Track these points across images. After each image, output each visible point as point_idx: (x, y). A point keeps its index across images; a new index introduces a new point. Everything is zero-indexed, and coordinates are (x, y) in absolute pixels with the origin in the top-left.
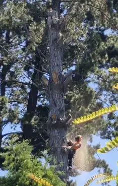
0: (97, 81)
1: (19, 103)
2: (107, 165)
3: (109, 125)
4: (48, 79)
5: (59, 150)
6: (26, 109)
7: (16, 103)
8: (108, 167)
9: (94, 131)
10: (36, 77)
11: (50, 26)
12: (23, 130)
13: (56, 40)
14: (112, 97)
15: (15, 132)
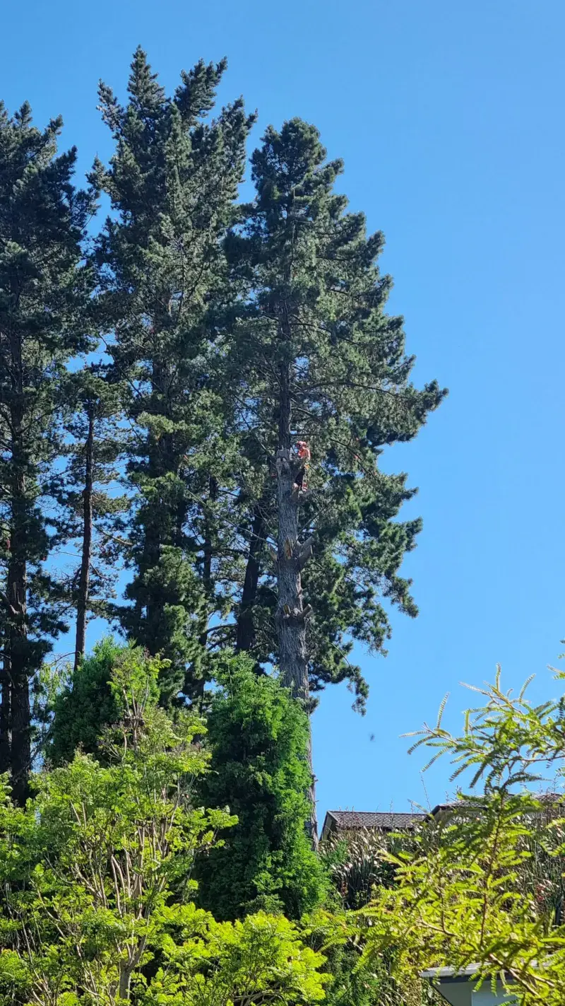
0: (346, 552)
1: (230, 580)
2: (361, 680)
3: (365, 618)
4: (277, 549)
5: (294, 657)
6: (242, 590)
7: (225, 580)
8: (362, 682)
9: (344, 627)
10: (256, 545)
11: (280, 473)
12: (238, 621)
13: (288, 493)
14: (366, 576)
15: (226, 624)
